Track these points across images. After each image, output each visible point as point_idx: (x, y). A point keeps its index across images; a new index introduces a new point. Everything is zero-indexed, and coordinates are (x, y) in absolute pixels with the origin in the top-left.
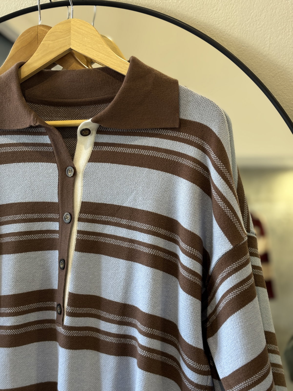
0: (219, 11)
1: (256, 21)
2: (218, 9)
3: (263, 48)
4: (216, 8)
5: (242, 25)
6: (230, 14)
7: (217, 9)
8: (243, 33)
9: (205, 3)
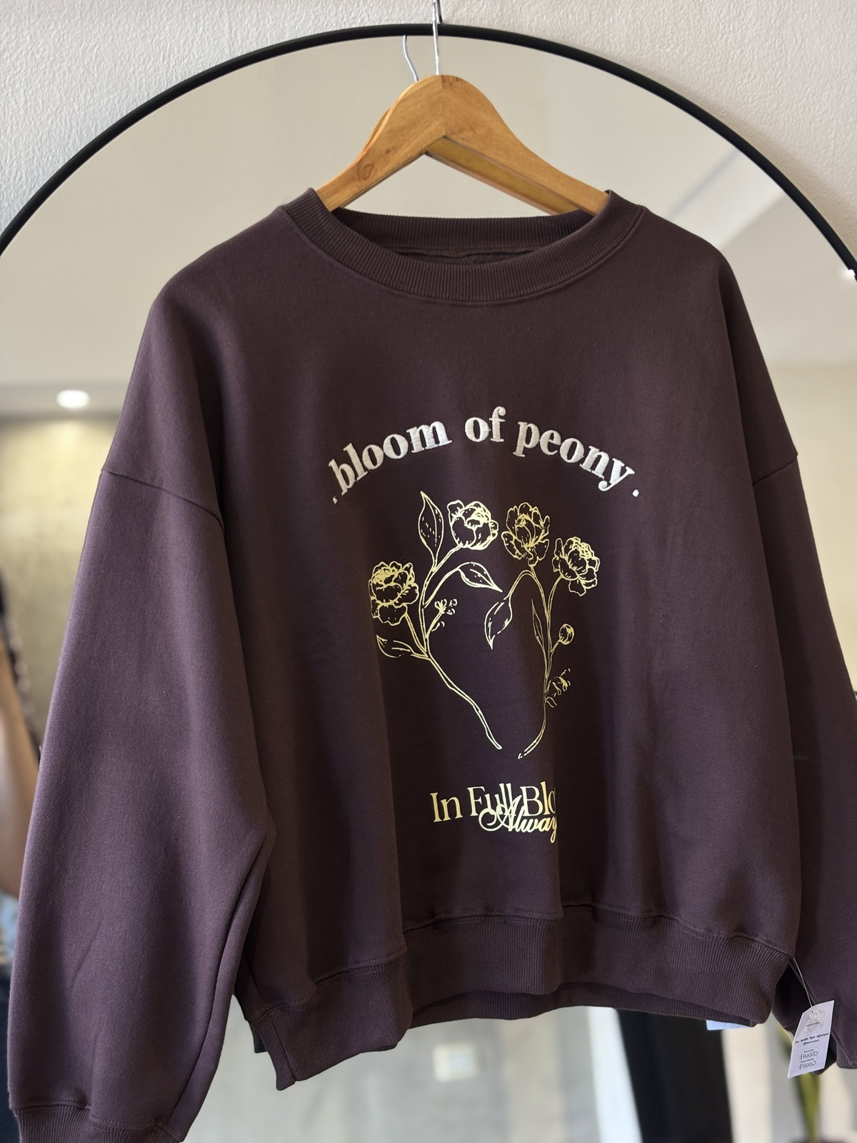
0: (755, 77)
1: (814, 103)
2: (752, 76)
3: (825, 152)
4: (747, 74)
5: (791, 108)
6: (772, 86)
7: (750, 75)
8: (792, 122)
9: (730, 61)
